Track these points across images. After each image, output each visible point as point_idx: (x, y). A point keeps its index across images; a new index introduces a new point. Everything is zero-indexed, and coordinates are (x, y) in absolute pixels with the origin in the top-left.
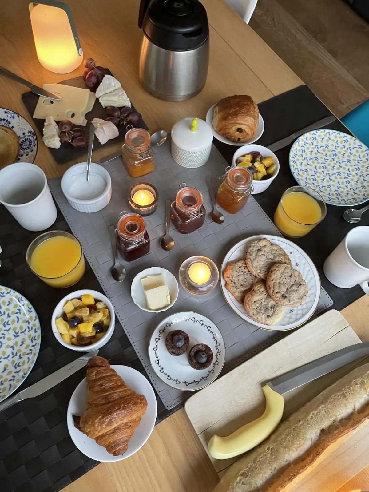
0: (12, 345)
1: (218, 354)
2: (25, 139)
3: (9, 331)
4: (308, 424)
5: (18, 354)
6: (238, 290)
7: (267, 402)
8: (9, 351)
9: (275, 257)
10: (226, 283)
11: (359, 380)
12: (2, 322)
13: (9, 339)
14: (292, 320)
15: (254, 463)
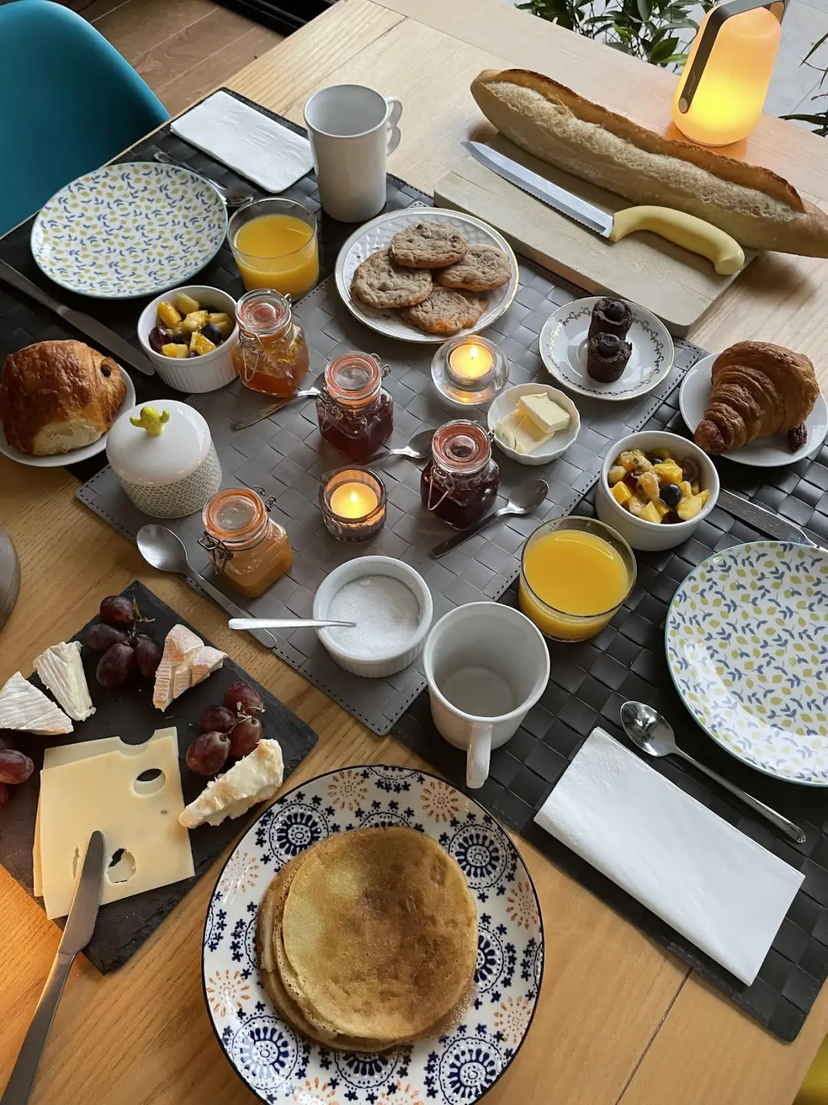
0: (751, 605)
1: (586, 311)
2: (282, 846)
3: (733, 623)
4: (650, 166)
5: (759, 584)
6: (471, 306)
7: (632, 231)
8: (763, 604)
9: (383, 270)
10: (465, 327)
11: (557, 130)
12: (726, 644)
13: (745, 615)
14: (481, 235)
15: (734, 207)
